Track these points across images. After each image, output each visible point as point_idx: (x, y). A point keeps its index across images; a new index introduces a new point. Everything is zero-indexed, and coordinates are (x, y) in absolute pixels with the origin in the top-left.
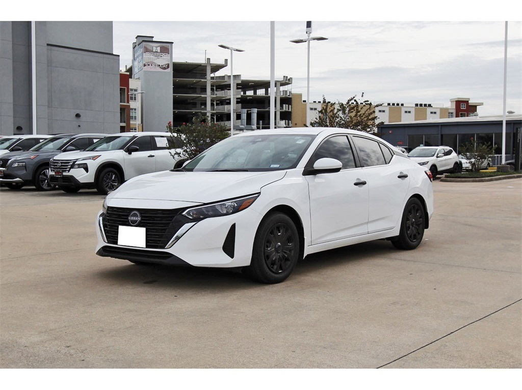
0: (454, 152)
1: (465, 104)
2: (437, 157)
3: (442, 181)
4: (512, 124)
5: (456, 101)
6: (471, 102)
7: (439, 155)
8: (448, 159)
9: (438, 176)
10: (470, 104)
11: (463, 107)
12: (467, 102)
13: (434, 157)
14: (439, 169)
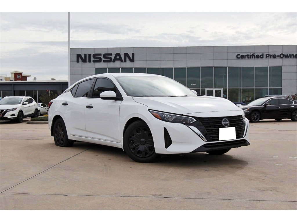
0: (34, 101)
1: (20, 75)
2: (23, 104)
3: (29, 123)
4: (61, 85)
5: (14, 73)
6: (24, 74)
7: (24, 103)
8: (31, 106)
9: (24, 119)
10: (23, 76)
11: (19, 77)
12: (21, 74)
13: (21, 105)
14: (25, 114)
